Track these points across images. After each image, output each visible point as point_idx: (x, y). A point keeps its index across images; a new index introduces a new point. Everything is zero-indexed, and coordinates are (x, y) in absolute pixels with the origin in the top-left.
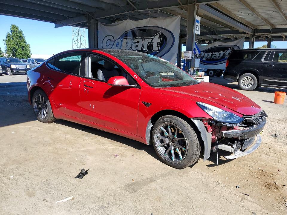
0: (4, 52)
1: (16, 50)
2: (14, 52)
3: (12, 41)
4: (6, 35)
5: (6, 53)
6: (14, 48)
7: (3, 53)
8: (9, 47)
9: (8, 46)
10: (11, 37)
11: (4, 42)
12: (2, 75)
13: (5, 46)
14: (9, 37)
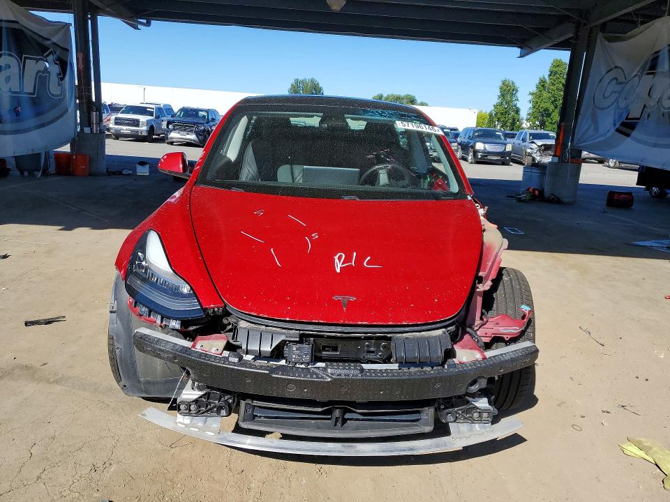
0: (525, 118)
1: (549, 115)
2: (545, 118)
3: (545, 94)
4: (538, 82)
5: (527, 120)
6: (546, 110)
7: (523, 119)
8: (536, 107)
9: (535, 105)
10: (546, 85)
11: (530, 97)
12: (511, 163)
13: (531, 105)
14: (543, 86)
